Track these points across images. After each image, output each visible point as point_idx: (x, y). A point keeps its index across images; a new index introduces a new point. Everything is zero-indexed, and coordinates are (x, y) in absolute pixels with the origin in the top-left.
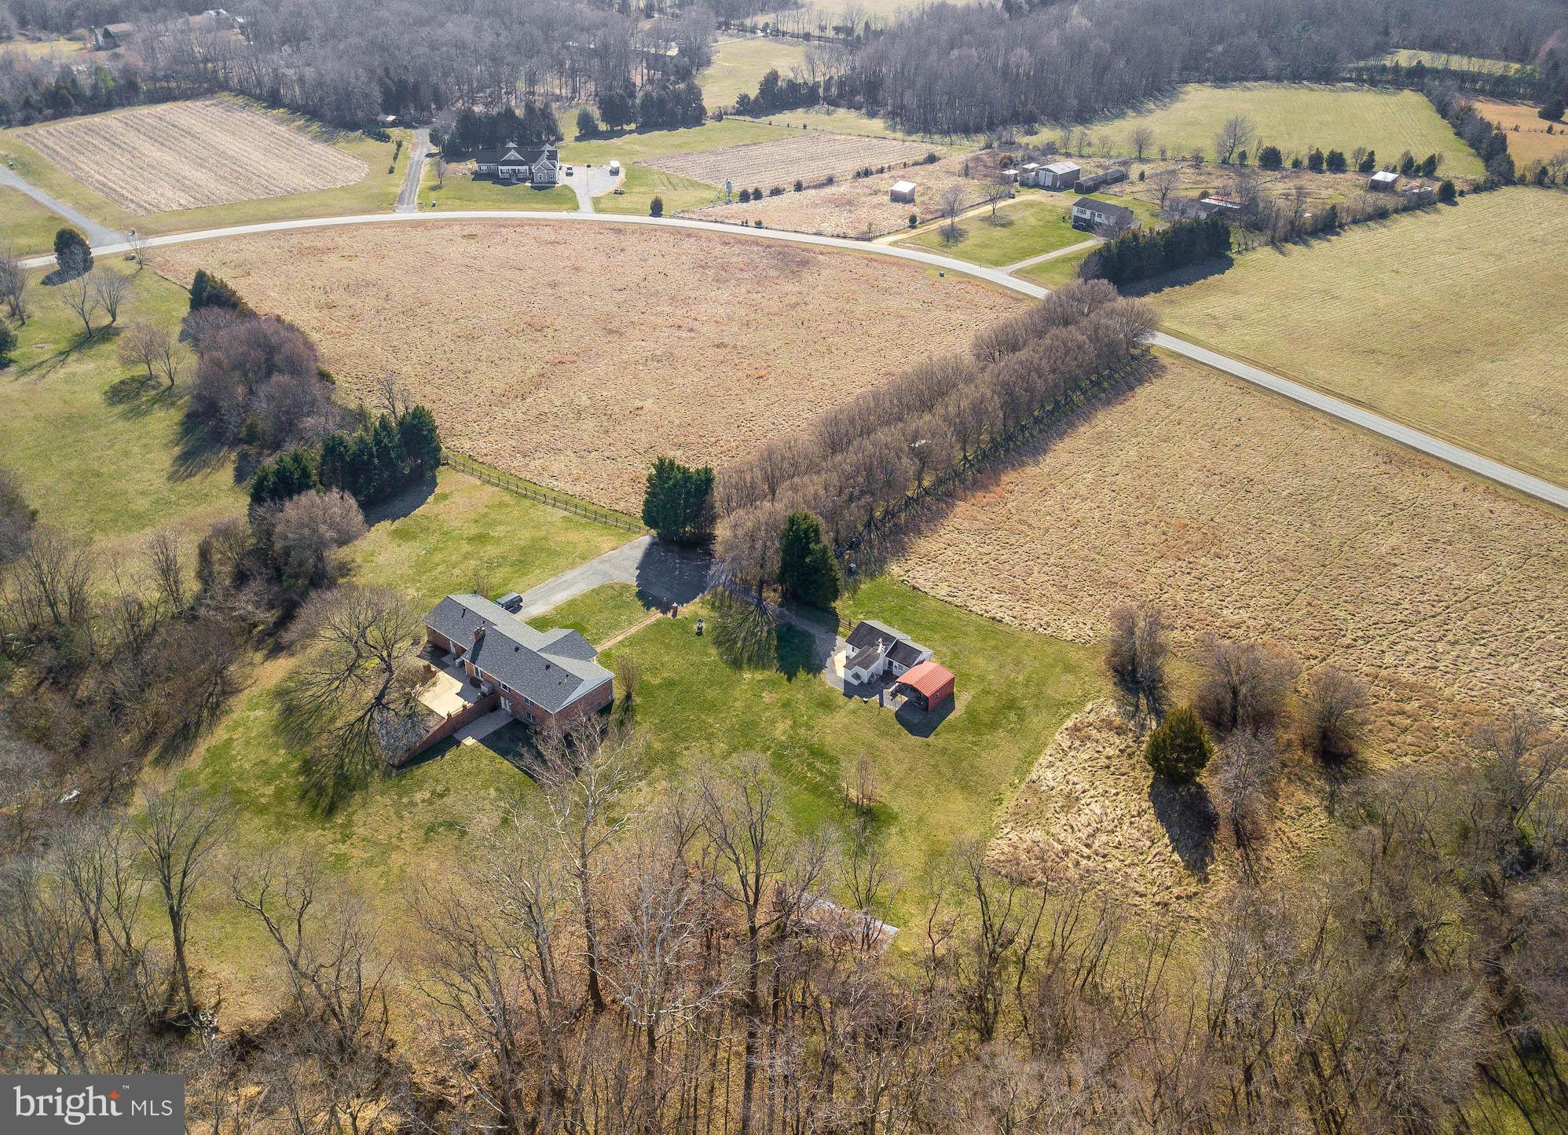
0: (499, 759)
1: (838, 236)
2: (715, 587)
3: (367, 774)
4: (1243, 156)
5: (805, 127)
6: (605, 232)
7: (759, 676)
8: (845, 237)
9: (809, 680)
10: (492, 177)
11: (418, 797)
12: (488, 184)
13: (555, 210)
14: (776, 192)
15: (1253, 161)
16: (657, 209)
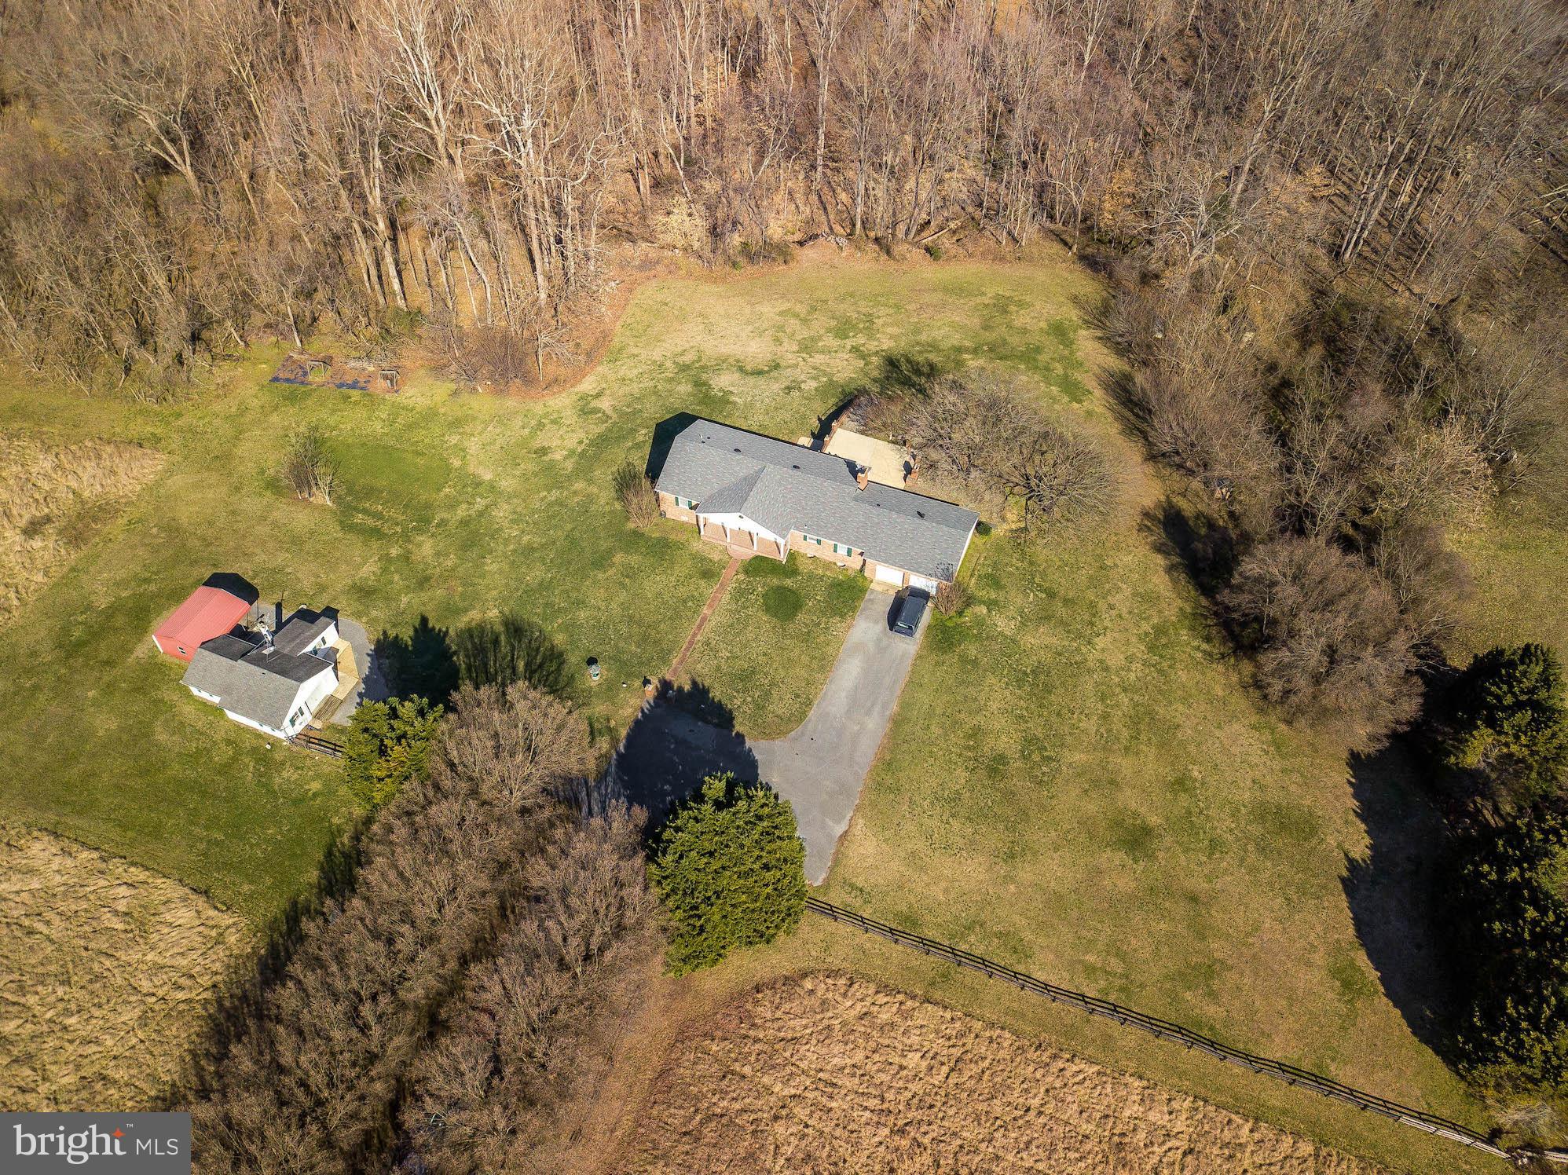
9: (394, 626)
11: (814, 384)
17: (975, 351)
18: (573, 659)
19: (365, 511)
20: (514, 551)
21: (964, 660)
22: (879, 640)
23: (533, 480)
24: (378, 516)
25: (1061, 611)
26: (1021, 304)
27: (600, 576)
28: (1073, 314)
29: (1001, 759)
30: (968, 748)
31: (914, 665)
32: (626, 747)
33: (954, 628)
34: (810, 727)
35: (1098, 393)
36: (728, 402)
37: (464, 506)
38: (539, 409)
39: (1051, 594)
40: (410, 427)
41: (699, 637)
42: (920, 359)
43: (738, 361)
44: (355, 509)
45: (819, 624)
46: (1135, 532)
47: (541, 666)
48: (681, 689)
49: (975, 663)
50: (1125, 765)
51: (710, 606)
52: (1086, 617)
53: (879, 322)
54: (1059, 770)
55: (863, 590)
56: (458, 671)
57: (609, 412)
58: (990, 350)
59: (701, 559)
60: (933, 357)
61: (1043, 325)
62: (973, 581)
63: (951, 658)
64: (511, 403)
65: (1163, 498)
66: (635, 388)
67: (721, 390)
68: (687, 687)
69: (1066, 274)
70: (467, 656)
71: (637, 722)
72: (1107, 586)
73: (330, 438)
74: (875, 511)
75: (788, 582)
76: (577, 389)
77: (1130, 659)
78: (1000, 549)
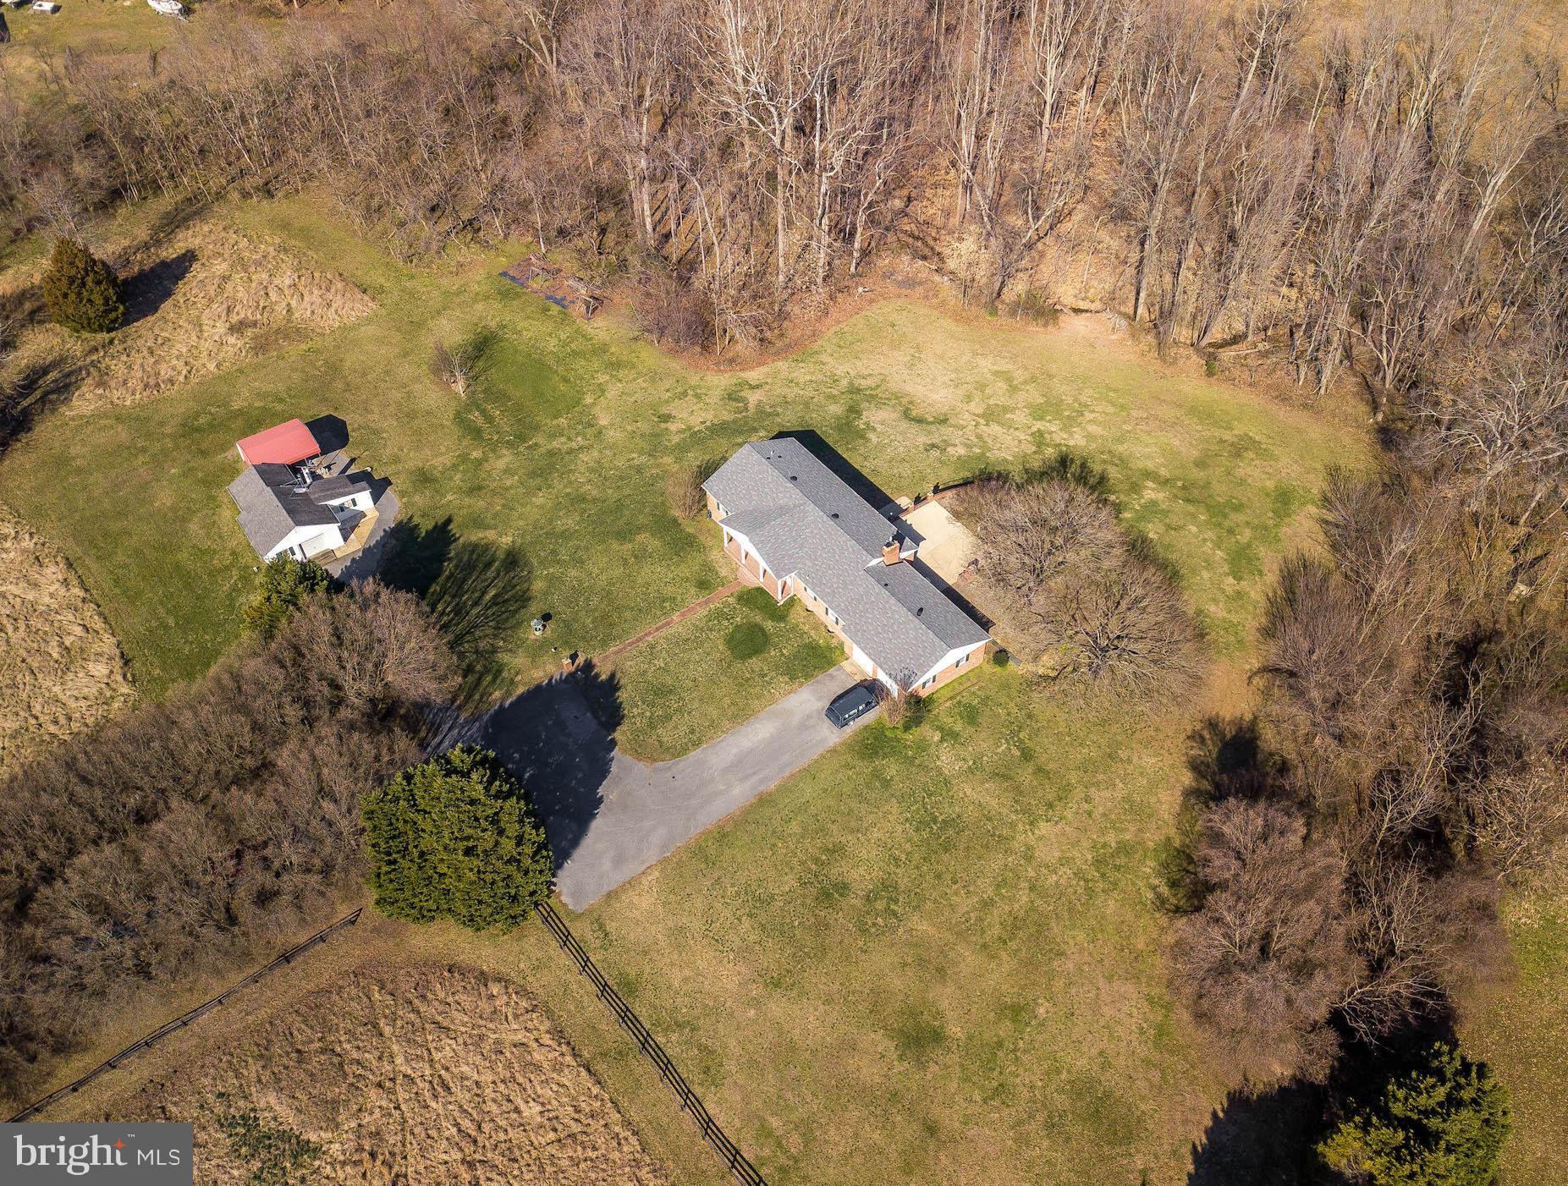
2: (474, 718)
7: (491, 535)
11: (962, 451)
17: (1165, 482)
18: (535, 607)
19: (483, 412)
20: (568, 494)
21: (876, 775)
22: (809, 717)
23: (638, 440)
24: (490, 419)
25: (1026, 776)
26: (1263, 454)
27: (615, 546)
28: (1317, 484)
29: (843, 888)
30: (816, 861)
31: (823, 756)
32: (512, 704)
33: (891, 740)
34: (681, 766)
35: (1272, 578)
36: (863, 437)
37: (563, 439)
38: (694, 380)
39: (1027, 755)
40: (575, 353)
41: (650, 638)
42: (1097, 468)
43: (911, 403)
44: (478, 407)
45: (766, 675)
46: (1183, 736)
47: (505, 601)
48: (597, 676)
49: (887, 784)
50: (968, 959)
51: (683, 615)
52: (1050, 797)
53: (1089, 416)
54: (894, 930)
55: (831, 663)
56: (439, 575)
57: (751, 406)
58: (1184, 488)
59: (708, 567)
60: (1113, 473)
61: (1270, 484)
62: (948, 704)
63: (864, 767)
64: (675, 365)
65: (1248, 717)
66: (792, 393)
67: (867, 424)
68: (603, 677)
69: (1347, 441)
70: (457, 566)
71: (538, 688)
72: (1101, 777)
73: (507, 340)
74: (878, 588)
75: (769, 625)
76: (742, 375)
77: (1064, 861)
78: (1005, 686)
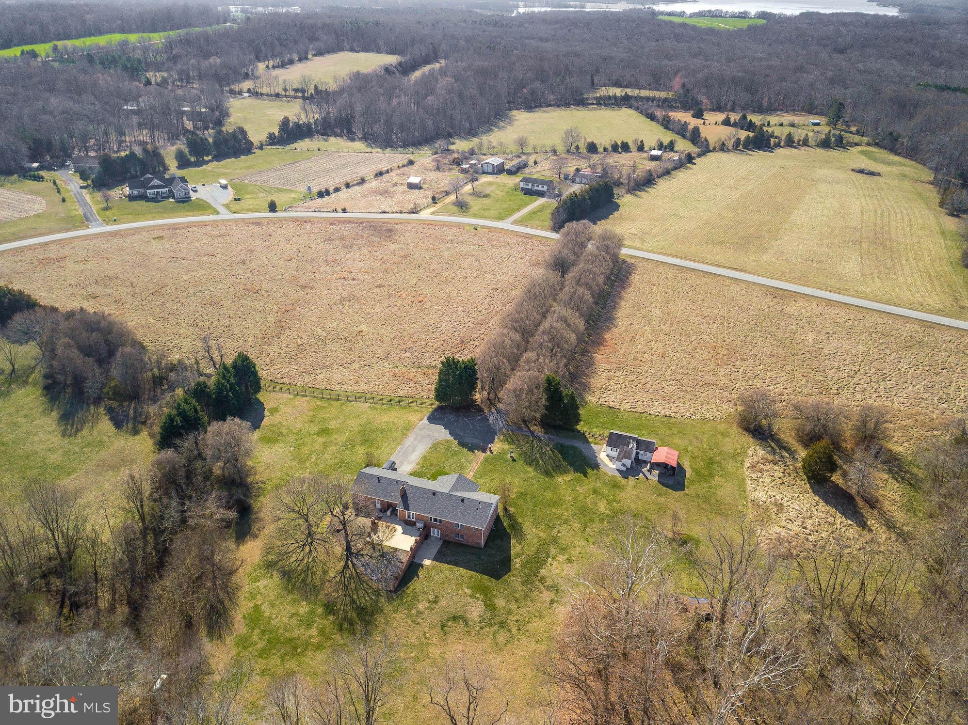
0: (456, 568)
1: (397, 213)
2: (500, 430)
3: (377, 601)
4: (577, 147)
5: (319, 149)
6: (250, 225)
7: (566, 478)
8: (401, 213)
9: (596, 474)
10: (143, 197)
12: (142, 203)
13: (203, 215)
14: (337, 190)
15: (583, 150)
16: (273, 207)
18: (522, 462)
32: (494, 436)
45: (425, 469)
68: (476, 451)
